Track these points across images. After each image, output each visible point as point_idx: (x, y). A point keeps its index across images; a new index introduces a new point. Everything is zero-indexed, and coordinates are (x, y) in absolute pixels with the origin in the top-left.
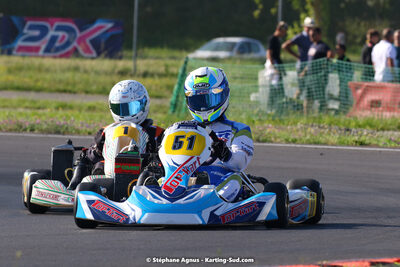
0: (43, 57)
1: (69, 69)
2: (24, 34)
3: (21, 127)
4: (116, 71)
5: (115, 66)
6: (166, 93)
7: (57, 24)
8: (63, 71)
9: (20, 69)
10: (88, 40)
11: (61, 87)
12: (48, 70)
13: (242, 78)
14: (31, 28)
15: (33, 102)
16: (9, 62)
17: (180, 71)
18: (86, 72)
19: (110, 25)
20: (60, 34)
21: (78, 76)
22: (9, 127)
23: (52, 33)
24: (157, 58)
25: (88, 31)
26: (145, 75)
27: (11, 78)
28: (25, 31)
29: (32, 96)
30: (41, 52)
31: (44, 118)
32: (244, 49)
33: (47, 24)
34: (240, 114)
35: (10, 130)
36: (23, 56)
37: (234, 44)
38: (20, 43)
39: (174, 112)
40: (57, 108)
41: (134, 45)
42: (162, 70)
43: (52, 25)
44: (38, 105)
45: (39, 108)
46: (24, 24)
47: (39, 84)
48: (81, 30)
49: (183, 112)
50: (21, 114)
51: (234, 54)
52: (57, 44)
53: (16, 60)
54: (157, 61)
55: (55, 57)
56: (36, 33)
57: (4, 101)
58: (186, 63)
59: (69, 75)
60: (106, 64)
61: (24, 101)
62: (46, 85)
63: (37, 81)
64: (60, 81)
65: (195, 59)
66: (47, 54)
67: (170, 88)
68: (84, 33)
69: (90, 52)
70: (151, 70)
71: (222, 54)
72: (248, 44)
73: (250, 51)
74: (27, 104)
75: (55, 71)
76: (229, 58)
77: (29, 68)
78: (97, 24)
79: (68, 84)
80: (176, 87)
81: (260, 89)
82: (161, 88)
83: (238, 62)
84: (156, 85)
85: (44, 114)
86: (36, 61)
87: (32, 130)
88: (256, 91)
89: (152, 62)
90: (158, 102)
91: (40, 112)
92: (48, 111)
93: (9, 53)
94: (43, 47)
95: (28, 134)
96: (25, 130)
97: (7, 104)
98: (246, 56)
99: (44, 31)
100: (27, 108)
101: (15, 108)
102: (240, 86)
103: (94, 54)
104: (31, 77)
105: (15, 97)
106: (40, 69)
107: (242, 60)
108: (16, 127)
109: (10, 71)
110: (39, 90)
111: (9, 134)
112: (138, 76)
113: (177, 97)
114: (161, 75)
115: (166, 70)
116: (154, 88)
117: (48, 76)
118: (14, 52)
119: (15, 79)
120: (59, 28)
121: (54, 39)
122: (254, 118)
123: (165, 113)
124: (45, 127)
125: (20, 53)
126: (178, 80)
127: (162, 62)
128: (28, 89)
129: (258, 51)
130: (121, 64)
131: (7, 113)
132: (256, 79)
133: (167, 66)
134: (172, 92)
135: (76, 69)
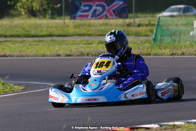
0: (90, 19)
1: (103, 24)
2: (81, 9)
3: (82, 54)
4: (126, 24)
5: (125, 22)
6: (150, 34)
7: (96, 3)
8: (100, 25)
9: (80, 26)
10: (111, 10)
11: (100, 33)
12: (93, 26)
13: (186, 25)
14: (85, 6)
15: (87, 41)
16: (74, 23)
17: (157, 23)
18: (111, 25)
19: (121, 3)
20: (98, 8)
21: (107, 28)
22: (77, 54)
23: (94, 8)
24: (145, 17)
25: (111, 6)
26: (139, 25)
27: (76, 30)
28: (82, 7)
29: (86, 38)
30: (89, 17)
31: (92, 49)
32: (185, 11)
33: (92, 4)
34: (186, 42)
35: (78, 56)
36: (81, 19)
37: (180, 8)
38: (79, 13)
39: (154, 42)
40: (99, 43)
41: (134, 11)
42: (147, 22)
43: (94, 4)
44: (89, 42)
45: (90, 44)
46: (81, 4)
47: (89, 33)
48: (108, 6)
49: (158, 42)
50: (81, 47)
51: (181, 13)
52: (97, 13)
53: (78, 21)
54: (145, 18)
55: (96, 19)
56: (87, 8)
57: (73, 41)
58: (159, 19)
59: (103, 27)
60: (120, 21)
61: (83, 41)
62: (92, 33)
63: (88, 31)
64: (99, 31)
65: (163, 16)
66: (92, 18)
67: (151, 31)
68: (110, 7)
69: (113, 16)
70: (142, 23)
71: (175, 14)
72: (187, 8)
73: (188, 11)
74: (84, 42)
75: (96, 26)
76: (179, 15)
77: (84, 25)
78: (116, 3)
79: (103, 32)
80: (155, 31)
81: (195, 30)
82: (147, 31)
83: (184, 17)
84: (145, 30)
85: (93, 47)
86: (88, 22)
87: (88, 55)
88: (193, 31)
89: (142, 19)
90: (146, 38)
91: (91, 45)
92: (94, 45)
93: (74, 18)
94: (91, 14)
95: (86, 57)
96: (84, 55)
97: (74, 43)
98: (187, 14)
99: (91, 7)
100: (84, 44)
101: (78, 44)
102: (185, 29)
103: (115, 17)
104: (85, 29)
105: (78, 39)
106: (89, 25)
107: (185, 16)
108: (80, 54)
109: (75, 27)
110: (89, 35)
111: (77, 57)
112: (136, 26)
113: (156, 35)
114: (146, 25)
115: (149, 23)
116: (144, 31)
117: (93, 28)
118: (77, 18)
119: (78, 31)
120: (97, 6)
121: (95, 11)
122: (193, 44)
123: (150, 43)
124: (94, 53)
125: (80, 18)
126: (156, 27)
127: (147, 19)
128: (84, 35)
129: (192, 11)
130: (128, 21)
131: (75, 47)
132: (193, 25)
133: (149, 21)
134: (153, 33)
135: (107, 24)
